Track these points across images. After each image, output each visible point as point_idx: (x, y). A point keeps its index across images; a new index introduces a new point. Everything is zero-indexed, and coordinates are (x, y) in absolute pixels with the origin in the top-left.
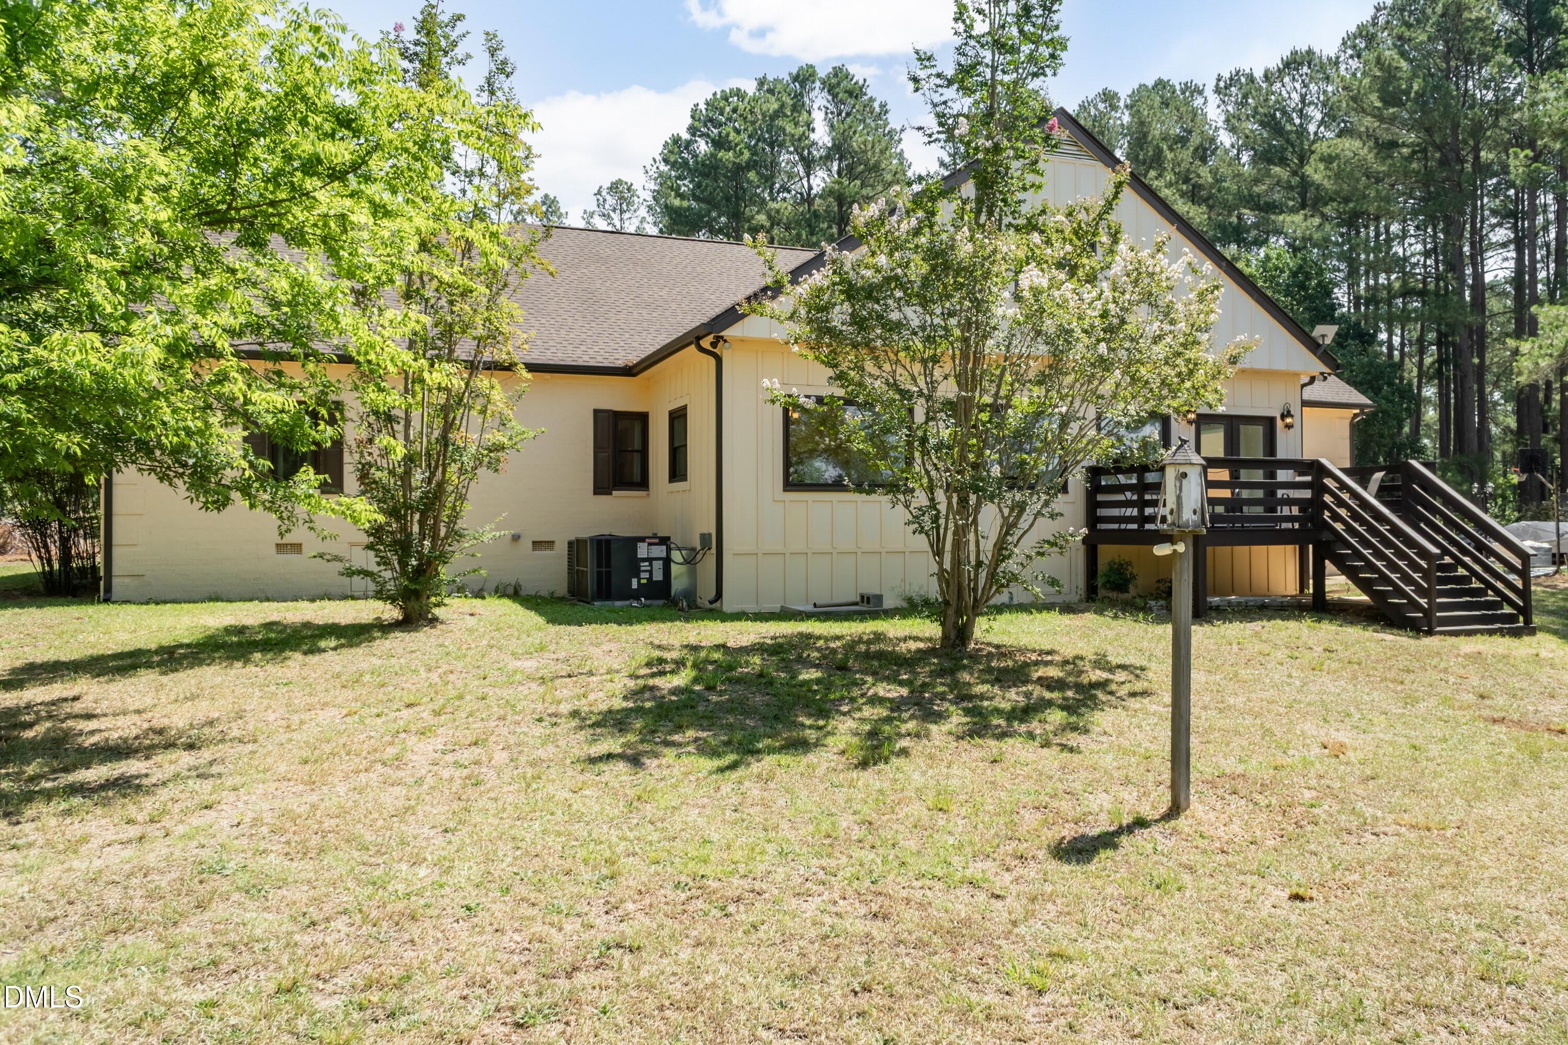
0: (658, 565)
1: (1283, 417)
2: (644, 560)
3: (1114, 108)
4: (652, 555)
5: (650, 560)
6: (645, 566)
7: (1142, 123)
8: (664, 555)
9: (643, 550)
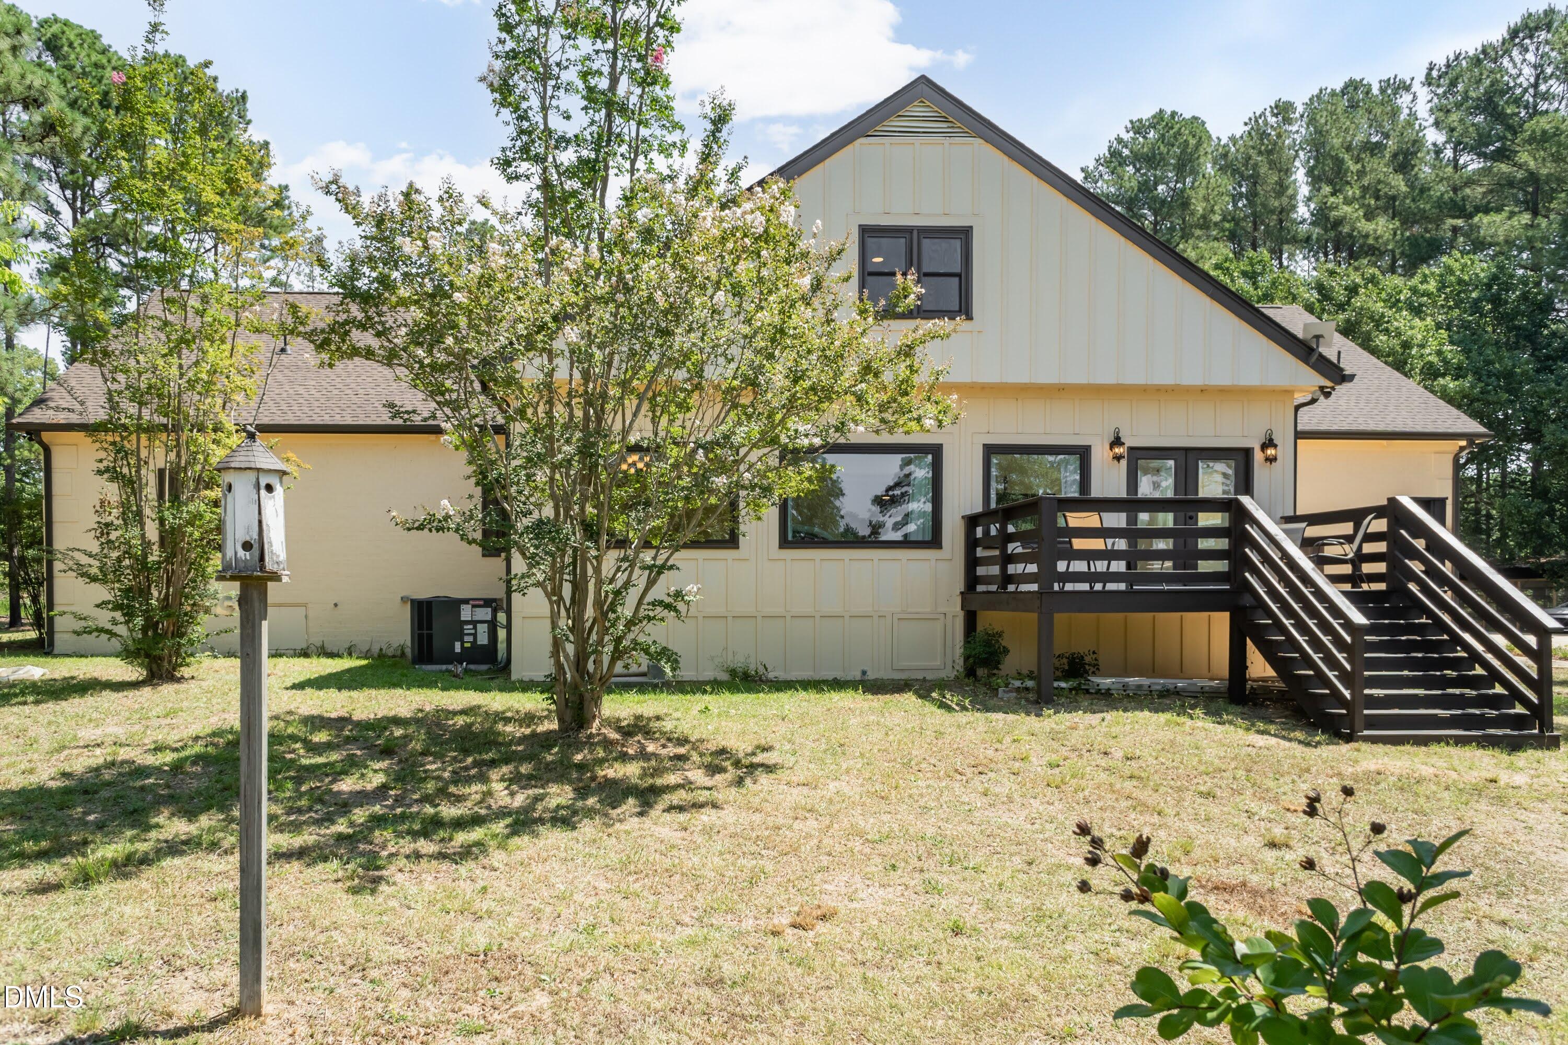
0: (482, 629)
1: (1264, 447)
2: (468, 622)
3: (1287, 121)
4: (476, 618)
5: (474, 623)
6: (468, 628)
7: (1319, 132)
8: (489, 618)
9: (466, 613)
